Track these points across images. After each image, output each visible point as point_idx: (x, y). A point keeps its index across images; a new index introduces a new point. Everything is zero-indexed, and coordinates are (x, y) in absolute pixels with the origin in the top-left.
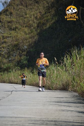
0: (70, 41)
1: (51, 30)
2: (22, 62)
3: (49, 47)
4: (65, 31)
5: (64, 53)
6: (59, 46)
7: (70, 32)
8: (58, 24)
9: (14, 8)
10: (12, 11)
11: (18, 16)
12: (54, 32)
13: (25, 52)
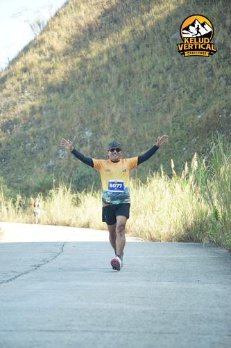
0: (199, 117)
1: (154, 90)
2: (80, 172)
3: (148, 134)
4: (188, 93)
5: (184, 149)
6: (174, 130)
7: (200, 96)
8: (170, 76)
9: (59, 36)
10: (55, 43)
11: (69, 57)
12: (161, 96)
13: (86, 146)
